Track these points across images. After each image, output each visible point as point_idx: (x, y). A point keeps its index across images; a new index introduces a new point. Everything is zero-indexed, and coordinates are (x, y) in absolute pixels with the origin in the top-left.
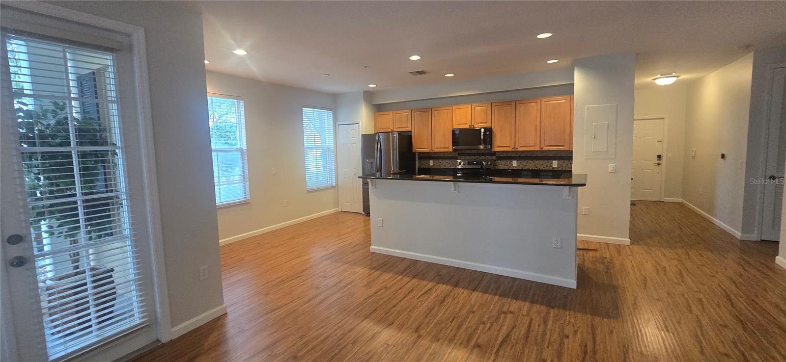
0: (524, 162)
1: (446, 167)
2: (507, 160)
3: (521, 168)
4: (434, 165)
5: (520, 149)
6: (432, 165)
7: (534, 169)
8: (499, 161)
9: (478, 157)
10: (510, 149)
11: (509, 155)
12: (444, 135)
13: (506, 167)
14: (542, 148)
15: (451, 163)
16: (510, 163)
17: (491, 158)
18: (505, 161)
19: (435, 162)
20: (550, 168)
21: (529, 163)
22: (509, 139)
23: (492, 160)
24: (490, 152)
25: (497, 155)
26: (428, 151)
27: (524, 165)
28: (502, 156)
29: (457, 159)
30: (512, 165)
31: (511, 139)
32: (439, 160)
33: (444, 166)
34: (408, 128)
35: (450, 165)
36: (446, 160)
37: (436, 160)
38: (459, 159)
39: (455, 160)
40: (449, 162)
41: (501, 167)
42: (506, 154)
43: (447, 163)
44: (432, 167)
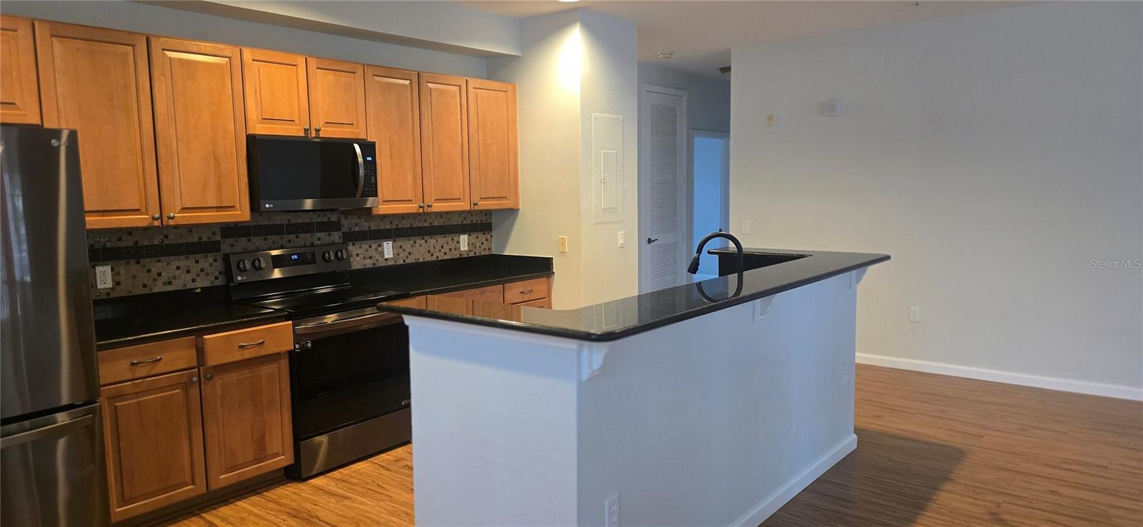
0: (407, 244)
1: (177, 286)
2: (370, 242)
3: (401, 262)
4: (118, 283)
5: (438, 207)
6: (109, 285)
7: (426, 260)
8: (351, 247)
9: (292, 237)
10: (412, 208)
11: (373, 228)
12: (215, 158)
13: (369, 263)
14: (476, 205)
15: (195, 269)
16: (376, 250)
17: (329, 240)
18: (365, 246)
19: (122, 270)
20: (456, 255)
21: (418, 245)
22: (410, 178)
23: (334, 243)
24: (326, 219)
25: (344, 230)
26: (145, 224)
27: (406, 254)
28: (357, 229)
29: (219, 250)
30: (382, 253)
31: (415, 178)
32: (142, 260)
33: (164, 283)
34: (19, 109)
35: (190, 277)
36: (171, 258)
37: (128, 263)
38: (225, 248)
39: (209, 255)
40: (188, 263)
41: (358, 263)
42: (366, 224)
43: (178, 268)
44: (108, 294)
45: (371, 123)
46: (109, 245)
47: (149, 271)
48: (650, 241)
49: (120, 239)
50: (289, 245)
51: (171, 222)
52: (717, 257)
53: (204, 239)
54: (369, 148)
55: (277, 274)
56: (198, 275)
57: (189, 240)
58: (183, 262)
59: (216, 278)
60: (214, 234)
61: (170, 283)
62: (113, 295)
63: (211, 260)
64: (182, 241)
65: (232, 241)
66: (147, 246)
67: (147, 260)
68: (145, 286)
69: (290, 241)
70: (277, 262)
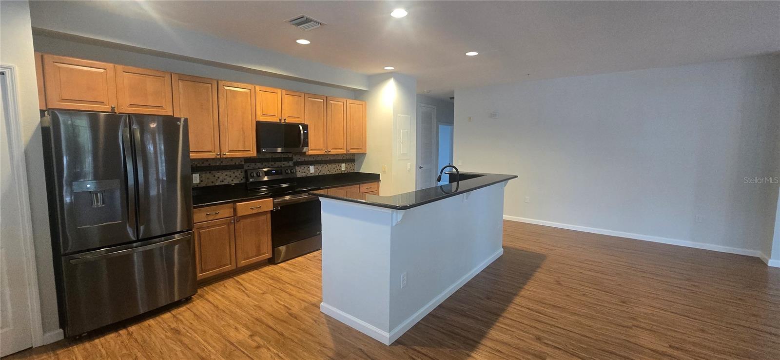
0: (320, 167)
1: (225, 183)
2: (305, 166)
3: (317, 175)
4: (202, 181)
6: (198, 181)
7: (327, 174)
8: (297, 168)
9: (273, 163)
10: (322, 152)
11: (306, 160)
13: (304, 175)
14: (348, 151)
15: (233, 176)
16: (307, 169)
17: (288, 165)
18: (303, 168)
19: (203, 175)
20: (339, 172)
21: (324, 167)
22: (322, 140)
23: (290, 166)
24: (287, 156)
25: (294, 161)
26: (213, 157)
27: (319, 171)
28: (299, 160)
29: (243, 168)
30: (309, 171)
31: (324, 140)
32: (212, 172)
33: (220, 182)
34: (164, 109)
35: (231, 179)
36: (224, 171)
37: (206, 173)
38: (246, 168)
39: (239, 170)
40: (230, 173)
41: (299, 175)
42: (303, 159)
43: (226, 175)
44: (197, 185)
45: (306, 117)
46: (198, 165)
47: (214, 176)
48: (420, 168)
49: (203, 163)
50: (271, 166)
51: (224, 156)
52: (448, 175)
53: (237, 164)
54: (306, 127)
55: (266, 179)
56: (234, 178)
57: (231, 164)
58: (228, 173)
59: (242, 180)
60: (241, 161)
61: (223, 181)
62: (199, 186)
63: (239, 172)
64: (229, 164)
65: (248, 164)
66: (213, 166)
67: (214, 172)
68: (212, 182)
69: (272, 165)
70: (266, 173)
